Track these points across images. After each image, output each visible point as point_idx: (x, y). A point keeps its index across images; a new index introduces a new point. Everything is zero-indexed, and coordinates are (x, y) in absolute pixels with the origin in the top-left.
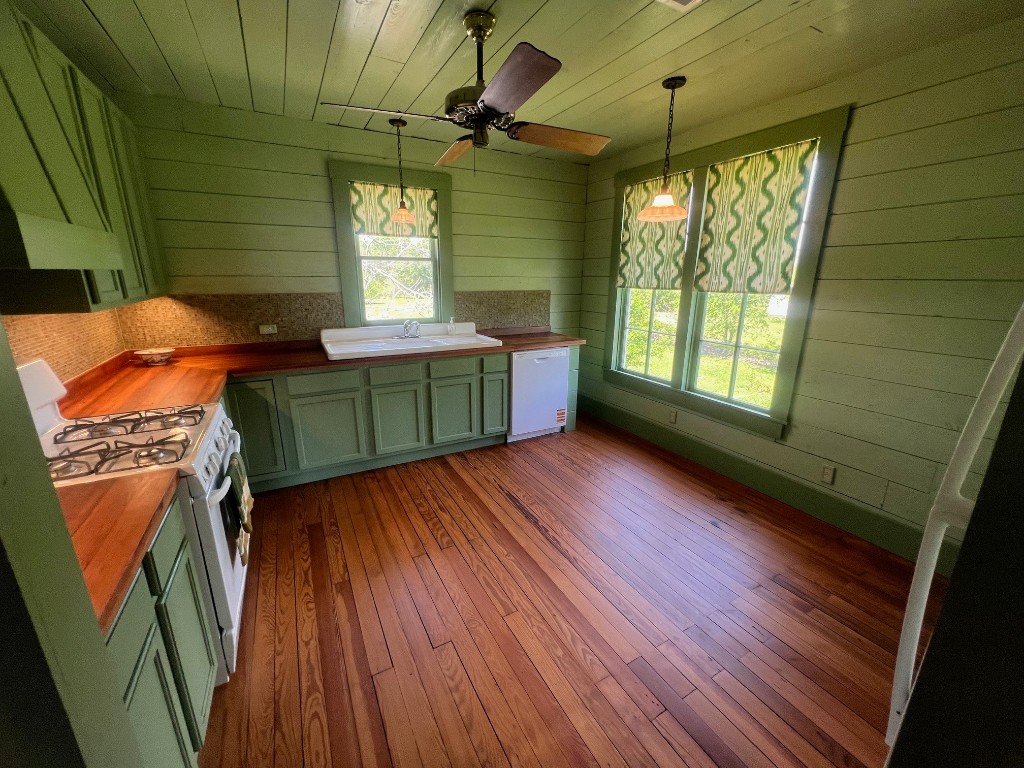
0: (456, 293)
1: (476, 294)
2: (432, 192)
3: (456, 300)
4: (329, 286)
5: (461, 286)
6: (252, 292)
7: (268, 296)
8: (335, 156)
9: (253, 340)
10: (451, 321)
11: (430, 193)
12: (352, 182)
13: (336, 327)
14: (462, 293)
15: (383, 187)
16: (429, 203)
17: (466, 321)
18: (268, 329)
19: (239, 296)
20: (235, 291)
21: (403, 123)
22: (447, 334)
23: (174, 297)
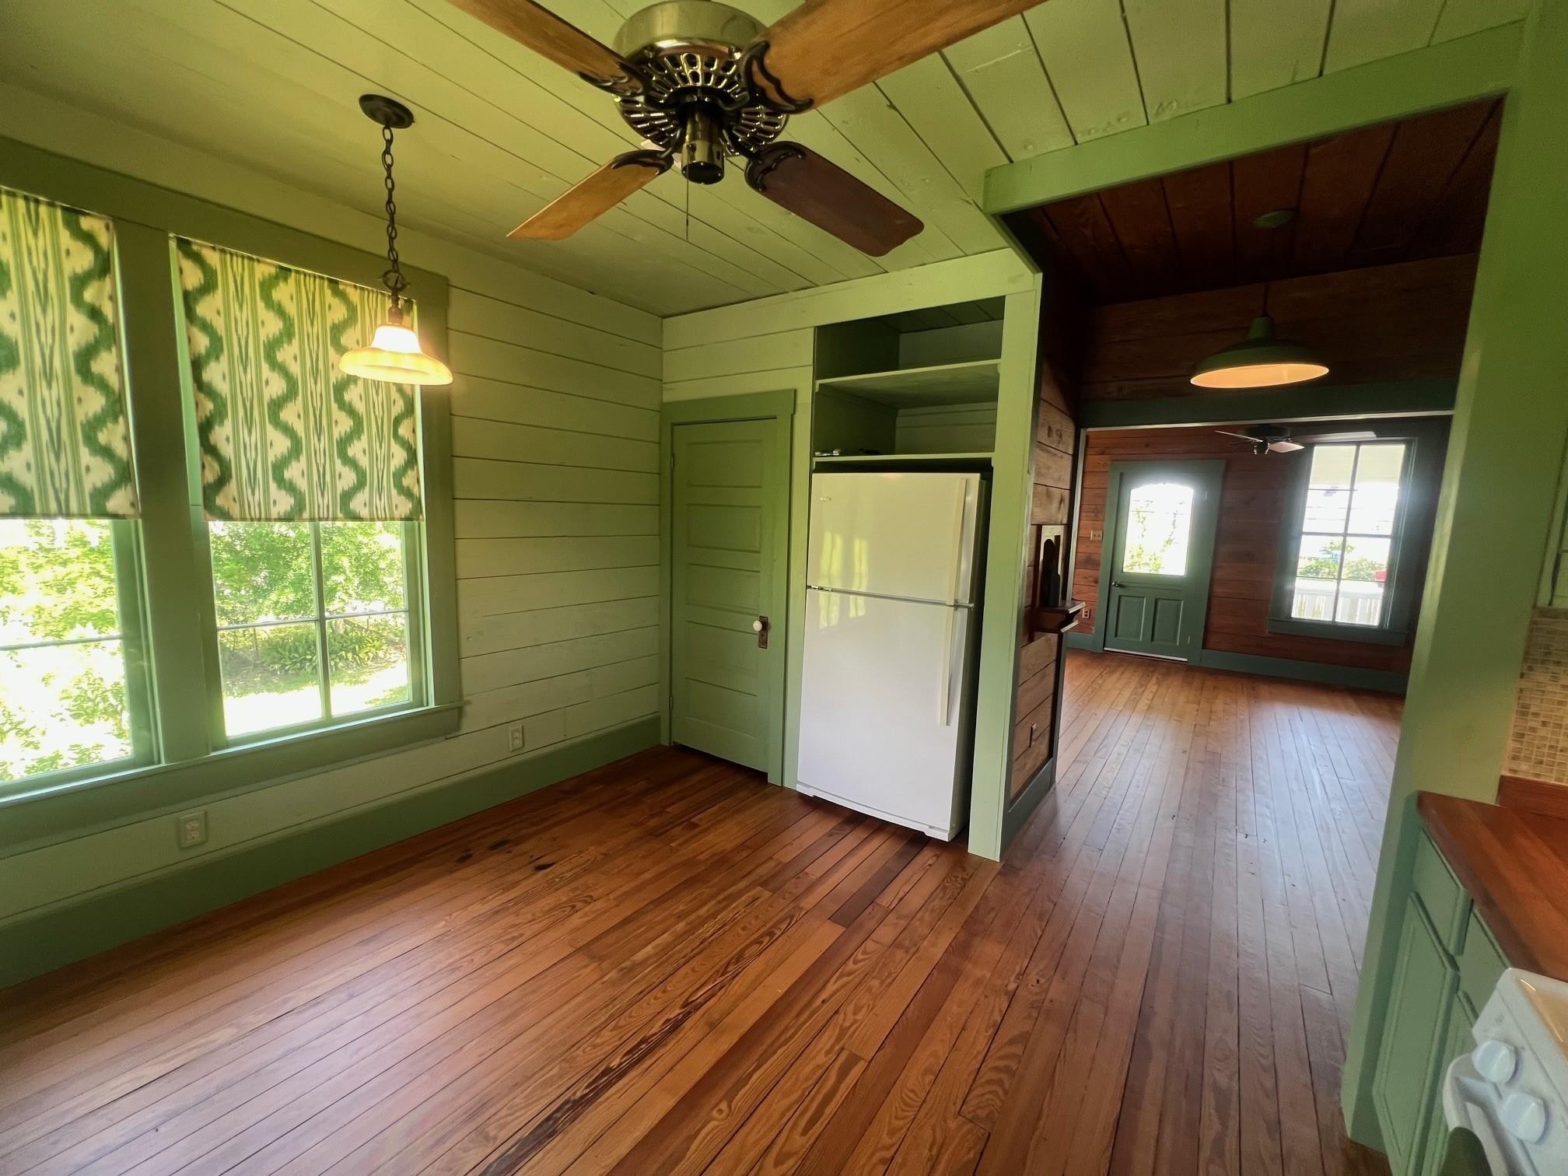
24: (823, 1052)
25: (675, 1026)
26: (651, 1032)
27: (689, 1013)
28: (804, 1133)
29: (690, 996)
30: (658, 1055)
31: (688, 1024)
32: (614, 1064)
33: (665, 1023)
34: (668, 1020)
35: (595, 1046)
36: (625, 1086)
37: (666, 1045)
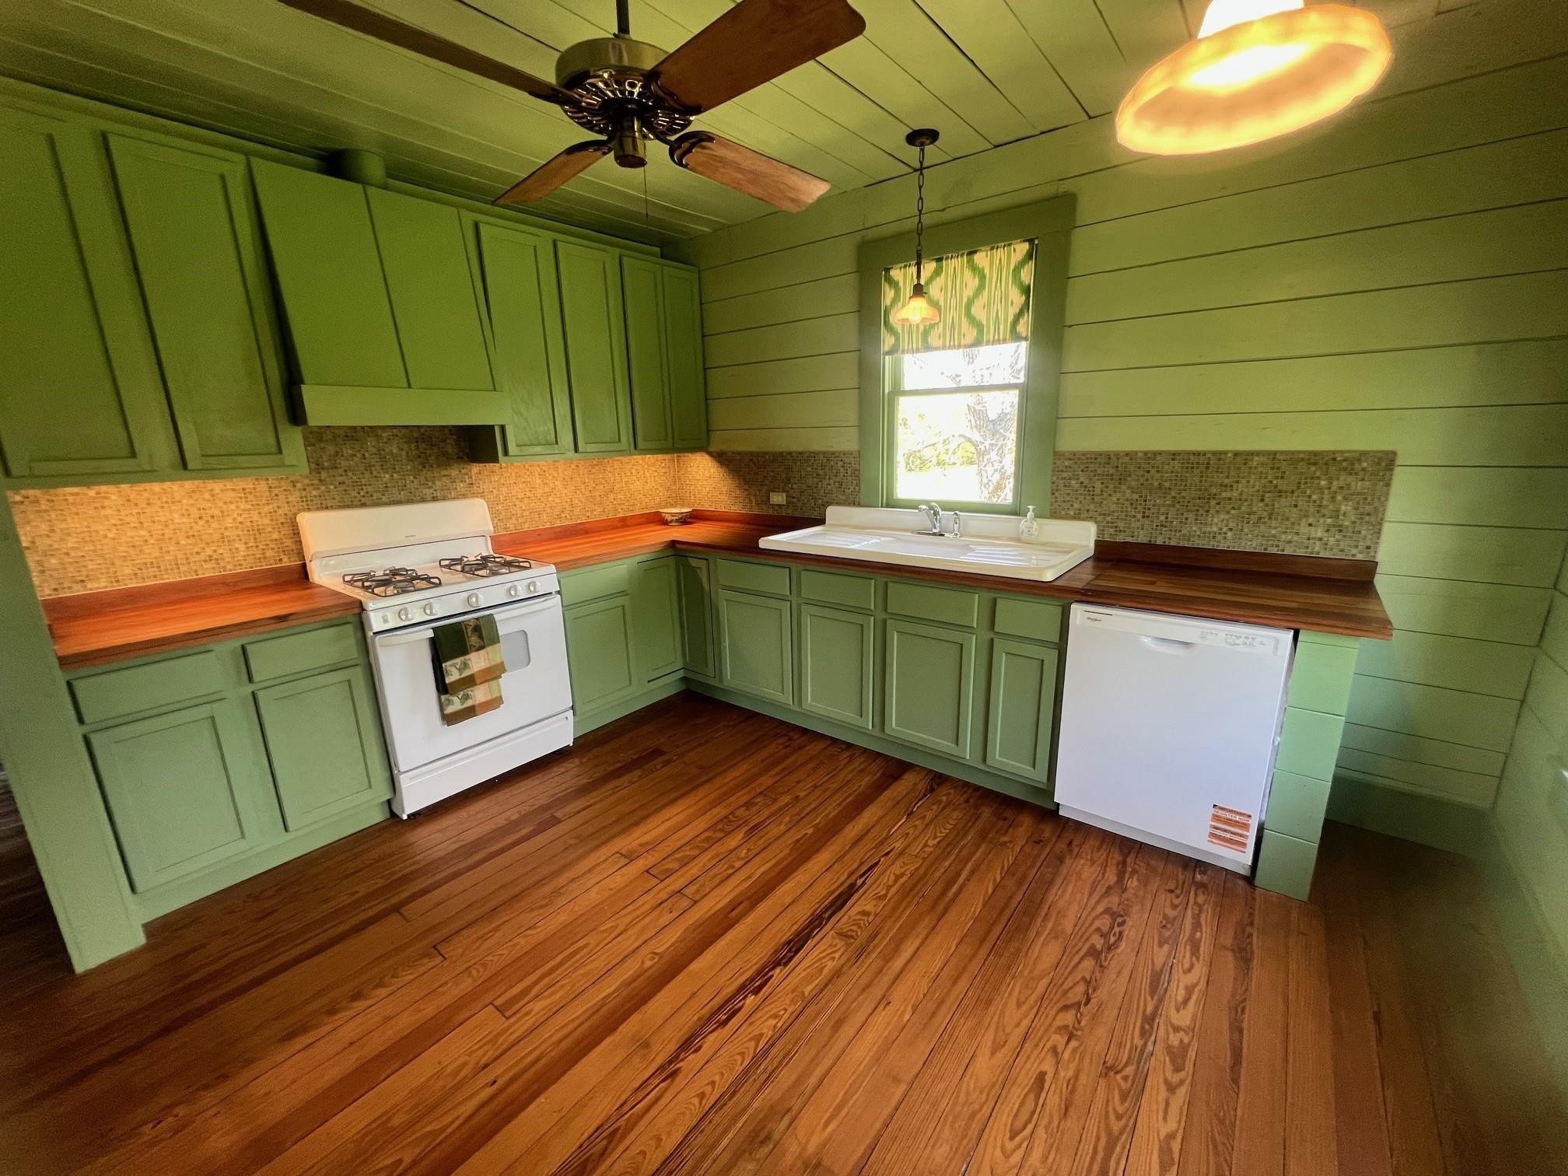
0: (1057, 455)
1: (1108, 457)
2: (1026, 246)
3: (1057, 471)
4: (845, 441)
5: (1076, 438)
6: (770, 449)
7: (781, 454)
8: (871, 234)
9: (765, 511)
10: (1030, 514)
11: (1023, 248)
12: (887, 270)
13: (849, 505)
14: (1074, 456)
15: (933, 265)
16: (1017, 270)
17: (1077, 517)
18: (778, 498)
19: (757, 454)
20: (753, 449)
21: (932, 135)
22: (1019, 540)
23: (710, 454)
24: (532, 1015)
25: (688, 1044)
26: (715, 1034)
27: (670, 1062)
28: (587, 945)
29: (666, 1089)
30: (707, 1008)
31: (672, 1047)
32: (751, 999)
33: (700, 1047)
34: (696, 1051)
35: (775, 1016)
36: (737, 978)
37: (699, 1019)
